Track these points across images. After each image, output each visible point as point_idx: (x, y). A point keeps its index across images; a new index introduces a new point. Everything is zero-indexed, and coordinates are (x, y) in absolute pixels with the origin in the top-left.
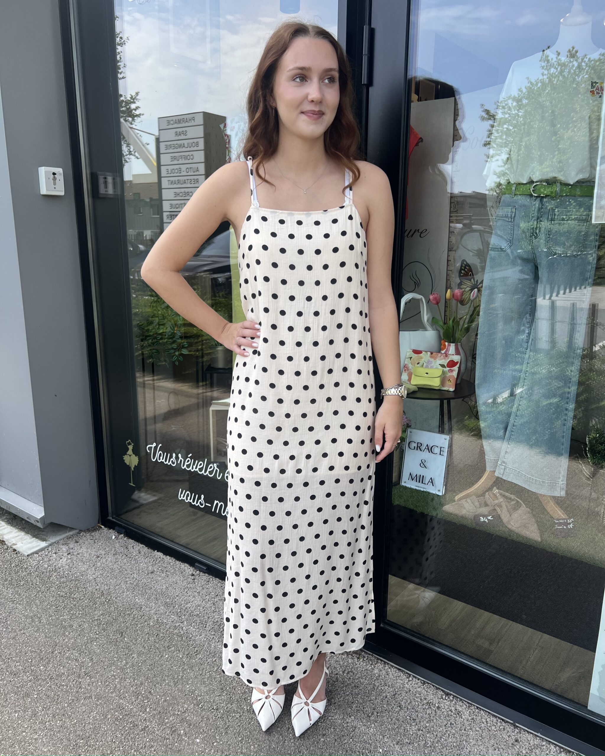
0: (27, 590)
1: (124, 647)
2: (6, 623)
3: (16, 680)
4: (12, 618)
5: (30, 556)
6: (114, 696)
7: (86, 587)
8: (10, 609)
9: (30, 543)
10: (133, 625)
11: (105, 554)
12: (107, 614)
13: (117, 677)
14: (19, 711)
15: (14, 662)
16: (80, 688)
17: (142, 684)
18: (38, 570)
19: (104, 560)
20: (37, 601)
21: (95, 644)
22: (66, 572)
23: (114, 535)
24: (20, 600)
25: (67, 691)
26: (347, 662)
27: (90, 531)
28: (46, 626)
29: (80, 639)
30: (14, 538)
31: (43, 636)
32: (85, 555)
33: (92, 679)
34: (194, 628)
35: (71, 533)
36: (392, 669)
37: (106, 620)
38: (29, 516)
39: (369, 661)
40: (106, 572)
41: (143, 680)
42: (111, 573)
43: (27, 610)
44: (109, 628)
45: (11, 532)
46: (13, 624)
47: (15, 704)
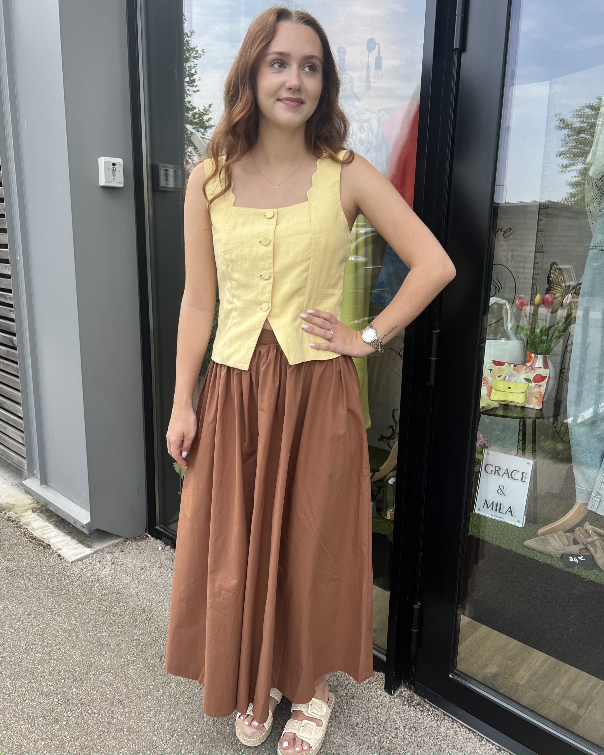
0: (67, 600)
2: (42, 636)
3: (46, 702)
5: (74, 563)
6: (147, 730)
7: (127, 601)
9: (76, 549)
11: (149, 566)
12: (147, 634)
13: (152, 709)
14: (46, 739)
15: (46, 681)
16: (112, 717)
17: (178, 719)
18: (80, 579)
19: (148, 573)
20: (77, 613)
21: (132, 667)
22: (109, 584)
23: (161, 546)
24: (59, 610)
25: (98, 721)
26: (409, 714)
27: (136, 540)
28: (83, 642)
29: (117, 661)
30: (60, 542)
31: (78, 654)
32: (129, 566)
33: (126, 709)
35: (117, 541)
36: (461, 728)
37: (145, 641)
38: (76, 521)
39: (434, 716)
40: (150, 586)
41: (180, 715)
42: (154, 588)
43: (65, 623)
44: (148, 651)
45: (58, 536)
46: (50, 637)
47: (43, 730)
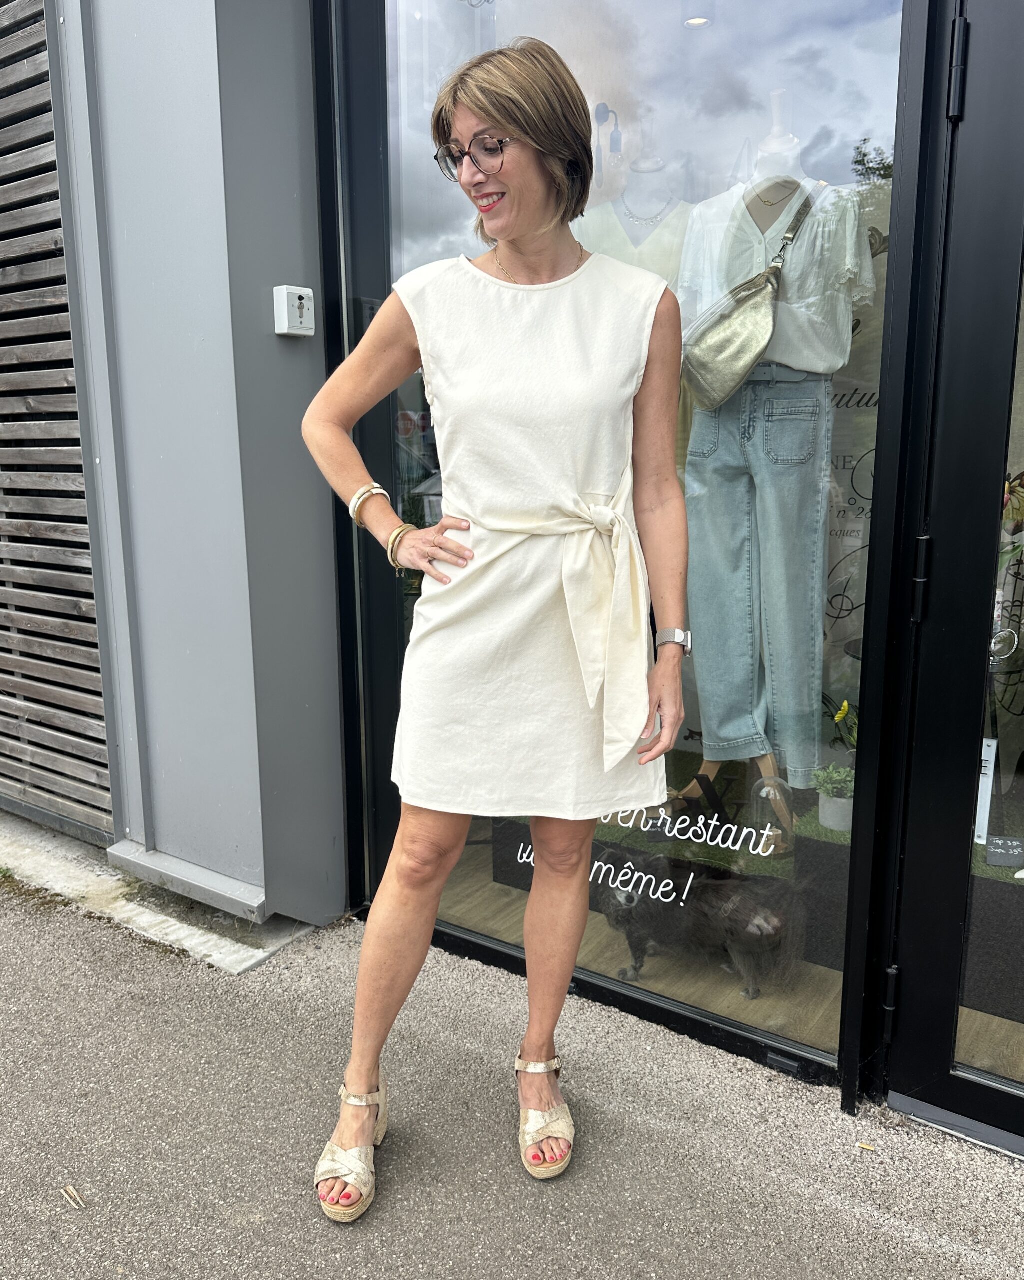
1: (480, 1128)
2: (250, 1093)
4: (257, 1084)
5: (245, 975)
6: (500, 1214)
8: (247, 1068)
9: (236, 952)
10: (480, 1089)
13: (491, 1182)
15: (294, 1160)
18: (268, 999)
21: (427, 1124)
22: (321, 1001)
26: (890, 1140)
27: (333, 928)
28: (325, 1096)
30: (201, 944)
31: (326, 1113)
34: (591, 1090)
35: (304, 932)
37: (429, 1083)
44: (440, 1097)
45: (193, 934)
